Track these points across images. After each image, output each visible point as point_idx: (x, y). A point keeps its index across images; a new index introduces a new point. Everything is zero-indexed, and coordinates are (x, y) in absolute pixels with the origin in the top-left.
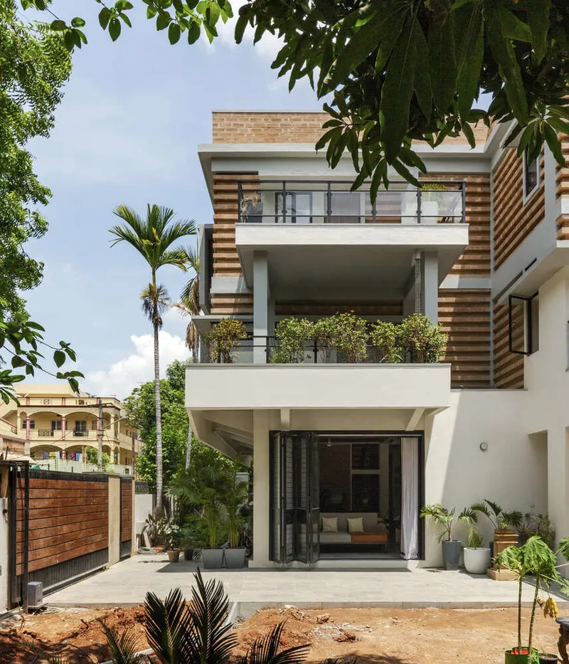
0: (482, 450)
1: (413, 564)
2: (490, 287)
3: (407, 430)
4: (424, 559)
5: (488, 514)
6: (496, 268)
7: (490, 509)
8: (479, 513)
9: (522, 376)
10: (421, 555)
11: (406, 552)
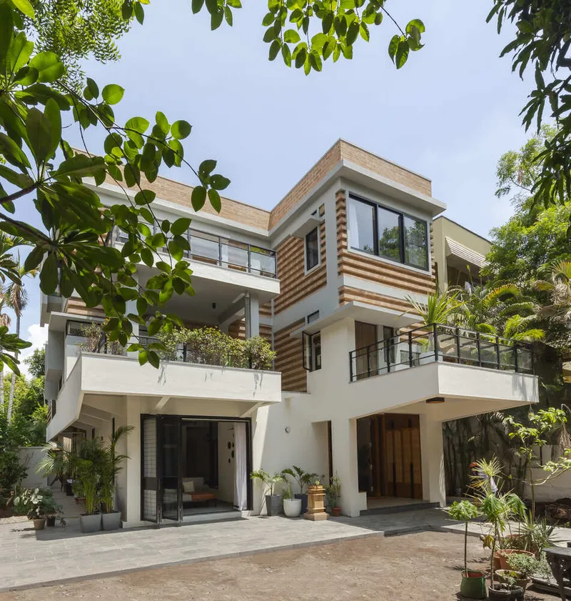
0: (287, 431)
1: (245, 514)
2: (272, 324)
3: (241, 417)
4: (252, 509)
5: (294, 475)
6: (276, 313)
7: (295, 472)
8: (287, 475)
9: (306, 384)
10: (249, 506)
11: (239, 505)
